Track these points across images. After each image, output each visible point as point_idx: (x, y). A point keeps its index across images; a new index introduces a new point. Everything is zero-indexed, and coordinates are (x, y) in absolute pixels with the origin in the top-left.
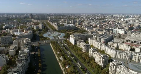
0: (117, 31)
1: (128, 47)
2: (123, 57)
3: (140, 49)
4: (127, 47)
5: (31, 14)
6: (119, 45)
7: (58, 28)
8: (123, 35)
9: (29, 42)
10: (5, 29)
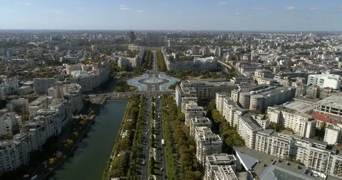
0: (319, 81)
1: (307, 124)
2: (272, 147)
3: (336, 133)
4: (302, 123)
5: (132, 33)
6: (284, 116)
7: (170, 66)
8: (327, 90)
9: (75, 93)
10: (61, 64)
